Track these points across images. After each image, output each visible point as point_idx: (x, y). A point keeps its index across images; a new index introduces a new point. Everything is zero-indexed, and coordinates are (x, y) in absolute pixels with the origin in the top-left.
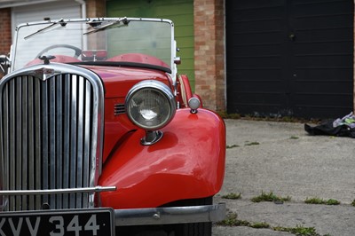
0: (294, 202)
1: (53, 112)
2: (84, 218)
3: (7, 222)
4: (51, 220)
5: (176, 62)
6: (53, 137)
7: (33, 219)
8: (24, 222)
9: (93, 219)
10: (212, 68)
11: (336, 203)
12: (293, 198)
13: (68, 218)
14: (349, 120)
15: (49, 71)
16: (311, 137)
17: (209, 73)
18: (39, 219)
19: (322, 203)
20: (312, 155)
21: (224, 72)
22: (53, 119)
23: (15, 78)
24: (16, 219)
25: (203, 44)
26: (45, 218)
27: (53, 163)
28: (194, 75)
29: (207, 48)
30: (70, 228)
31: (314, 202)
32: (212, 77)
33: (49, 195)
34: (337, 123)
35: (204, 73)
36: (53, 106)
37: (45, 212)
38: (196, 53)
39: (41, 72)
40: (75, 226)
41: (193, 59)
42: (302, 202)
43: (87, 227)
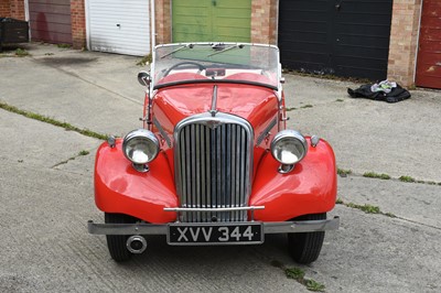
0: (355, 175)
1: (219, 152)
2: (242, 229)
3: (188, 230)
4: (220, 229)
5: (281, 82)
6: (219, 170)
7: (207, 229)
8: (201, 231)
9: (249, 229)
10: (266, 29)
11: (388, 178)
12: (354, 171)
13: (231, 229)
14: (385, 86)
15: (217, 122)
16: (353, 100)
17: (263, 33)
18: (211, 229)
19: (378, 177)
20: (358, 121)
21: (276, 33)
22: (219, 157)
23: (190, 125)
24: (195, 229)
25: (260, 7)
26: (215, 228)
27: (219, 188)
28: (250, 34)
29: (263, 11)
30: (233, 235)
31: (370, 176)
32: (266, 36)
33: (217, 213)
34: (375, 88)
35: (259, 32)
36: (219, 148)
37: (214, 224)
38: (252, 15)
39: (211, 122)
40: (236, 234)
41: (250, 19)
42: (360, 175)
43: (245, 235)
